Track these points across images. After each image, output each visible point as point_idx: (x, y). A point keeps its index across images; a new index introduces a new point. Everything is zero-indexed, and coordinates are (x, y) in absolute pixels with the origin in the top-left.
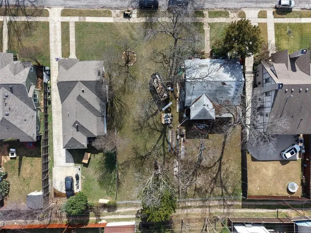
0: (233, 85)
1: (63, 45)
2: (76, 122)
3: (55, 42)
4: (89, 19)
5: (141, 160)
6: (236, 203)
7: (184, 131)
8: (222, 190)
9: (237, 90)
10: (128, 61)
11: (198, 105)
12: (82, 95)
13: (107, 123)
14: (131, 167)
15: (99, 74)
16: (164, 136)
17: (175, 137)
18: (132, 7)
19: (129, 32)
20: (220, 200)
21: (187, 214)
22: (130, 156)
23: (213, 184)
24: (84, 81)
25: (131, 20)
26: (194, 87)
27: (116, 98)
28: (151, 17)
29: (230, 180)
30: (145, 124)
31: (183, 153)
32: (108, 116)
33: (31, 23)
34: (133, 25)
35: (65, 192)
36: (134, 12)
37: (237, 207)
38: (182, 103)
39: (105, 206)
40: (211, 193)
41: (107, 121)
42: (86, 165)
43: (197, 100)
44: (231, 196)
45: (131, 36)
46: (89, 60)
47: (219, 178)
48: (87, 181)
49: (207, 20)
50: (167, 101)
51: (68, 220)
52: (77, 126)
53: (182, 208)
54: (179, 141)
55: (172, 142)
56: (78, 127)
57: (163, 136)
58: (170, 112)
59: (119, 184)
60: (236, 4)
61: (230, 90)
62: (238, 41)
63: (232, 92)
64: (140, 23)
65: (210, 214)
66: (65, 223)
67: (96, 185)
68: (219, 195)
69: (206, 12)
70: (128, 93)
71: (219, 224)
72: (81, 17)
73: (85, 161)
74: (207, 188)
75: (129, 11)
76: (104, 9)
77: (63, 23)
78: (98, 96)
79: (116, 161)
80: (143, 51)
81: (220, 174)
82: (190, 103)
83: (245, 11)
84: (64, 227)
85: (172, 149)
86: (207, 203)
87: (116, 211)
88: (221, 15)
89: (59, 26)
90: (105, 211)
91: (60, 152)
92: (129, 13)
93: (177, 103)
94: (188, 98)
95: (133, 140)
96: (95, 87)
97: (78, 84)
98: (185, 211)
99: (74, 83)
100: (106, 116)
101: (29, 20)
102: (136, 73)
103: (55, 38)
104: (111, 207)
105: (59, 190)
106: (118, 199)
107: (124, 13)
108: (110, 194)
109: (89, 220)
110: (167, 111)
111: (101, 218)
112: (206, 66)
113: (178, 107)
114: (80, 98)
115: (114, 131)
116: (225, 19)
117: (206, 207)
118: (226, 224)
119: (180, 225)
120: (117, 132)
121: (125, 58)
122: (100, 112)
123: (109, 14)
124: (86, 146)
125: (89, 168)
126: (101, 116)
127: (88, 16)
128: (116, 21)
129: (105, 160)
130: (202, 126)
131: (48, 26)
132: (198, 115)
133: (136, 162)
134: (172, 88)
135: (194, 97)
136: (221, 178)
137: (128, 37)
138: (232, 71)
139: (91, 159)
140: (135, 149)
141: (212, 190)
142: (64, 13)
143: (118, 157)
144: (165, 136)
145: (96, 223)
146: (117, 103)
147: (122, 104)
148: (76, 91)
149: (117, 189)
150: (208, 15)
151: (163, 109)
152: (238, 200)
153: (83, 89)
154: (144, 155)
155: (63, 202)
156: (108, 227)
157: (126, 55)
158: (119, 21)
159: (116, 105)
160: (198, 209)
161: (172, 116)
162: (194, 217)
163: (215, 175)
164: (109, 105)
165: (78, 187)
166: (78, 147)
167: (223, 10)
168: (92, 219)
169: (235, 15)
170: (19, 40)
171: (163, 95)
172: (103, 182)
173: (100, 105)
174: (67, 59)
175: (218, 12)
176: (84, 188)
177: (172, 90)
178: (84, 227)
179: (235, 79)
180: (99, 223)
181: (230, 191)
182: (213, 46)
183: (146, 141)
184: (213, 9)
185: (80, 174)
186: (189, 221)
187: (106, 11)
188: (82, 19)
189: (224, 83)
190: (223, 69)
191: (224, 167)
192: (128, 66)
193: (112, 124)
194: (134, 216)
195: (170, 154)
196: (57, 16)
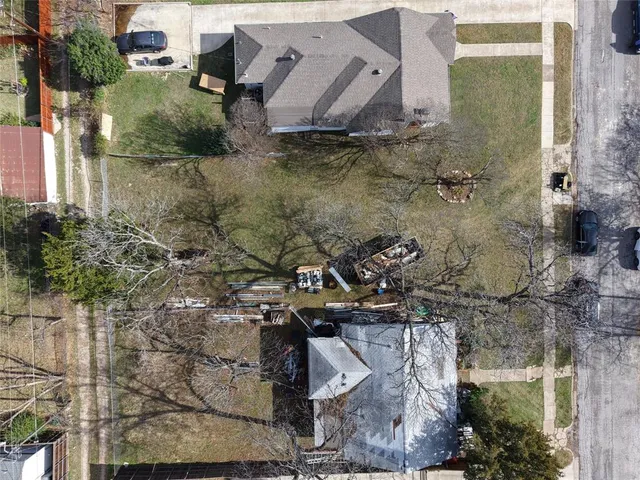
0: (395, 446)
1: (487, 26)
2: (300, 56)
4: (548, 89)
5: (209, 218)
6: (103, 450)
7: (280, 321)
8: (134, 416)
9: (382, 453)
10: (447, 183)
11: (343, 358)
12: (367, 71)
13: (299, 133)
14: (192, 192)
15: (420, 112)
16: (266, 272)
17: (265, 299)
18: (579, 193)
19: (517, 187)
20: (110, 411)
21: (75, 330)
22: (217, 189)
23: (149, 392)
24: (400, 75)
25: (546, 192)
26: (389, 346)
27: (357, 155)
28: (556, 238)
29: (159, 434)
30: (295, 227)
31: (226, 318)
32: (314, 136)
34: (535, 194)
35: (129, 31)
36: (566, 196)
37: (94, 453)
38: (348, 317)
39: (94, 128)
40: (127, 388)
41: (303, 132)
42: (195, 83)
43: (356, 353)
44: (121, 439)
45: (510, 191)
46: (452, 89)
47: (166, 408)
48: (158, 87)
49: (549, 374)
50: (352, 278)
51: (59, 39)
52: (290, 59)
53: (90, 319)
54: (255, 310)
55: (252, 292)
56: (286, 62)
57: (266, 269)
58: (326, 285)
59: (150, 163)
60: (588, 444)
61: (382, 437)
62: (507, 459)
63: (375, 441)
64: (541, 213)
65: (75, 387)
66: (52, 33)
67: (145, 108)
68: (122, 408)
69: (567, 371)
70: (370, 184)
71: (53, 407)
72: (552, 71)
73: (205, 80)
74: (139, 378)
75: (569, 184)
76: (572, 126)
77: (538, 26)
78: (363, 110)
79: (206, 155)
80: (472, 220)
81: (175, 411)
82: (349, 338)
83: (570, 467)
84: (41, 29)
85: (235, 292)
86: (102, 378)
87: (82, 157)
88: (561, 407)
89: (531, 17)
90: (82, 131)
91: (226, 19)
92: (565, 186)
93: (349, 304)
94: (361, 332)
95: (258, 197)
96: (387, 103)
97: (393, 60)
98: (82, 326)
99: (396, 51)
100: (315, 132)
102: (421, 203)
103: (503, 8)
104: (91, 144)
105: (133, 18)
106: (114, 161)
107: (564, 175)
108: (126, 140)
109: (60, 89)
110: (328, 280)
111: (66, 120)
112: (441, 376)
113: (338, 305)
114: (358, 64)
115: (279, 151)
116: (553, 417)
117: (94, 377)
118: (51, 427)
119: (48, 312)
120: (276, 158)
121: (455, 177)
122: (326, 115)
123: (561, 137)
124: (241, 81)
125: (188, 91)
126: (316, 116)
127: (556, 87)
128: (545, 155)
129: (209, 130)
130: (291, 365)
132: (319, 359)
133: (203, 204)
134: (386, 291)
135: (363, 348)
136: (165, 412)
137: (506, 183)
138: (429, 442)
139: (210, 96)
140: (235, 201)
141: (137, 392)
142: (561, 30)
143: (216, 160)
144: (268, 275)
145: (53, 108)
146: (346, 158)
147: (344, 170)
148: (375, 55)
149: (138, 159)
150: (562, 376)
151: (332, 270)
152: (109, 456)
153: (380, 71)
154: (220, 224)
155: (106, 27)
156: (41, 137)
157: (464, 179)
158: (544, 161)
159: (341, 155)
160: (88, 356)
161: (315, 292)
162: (69, 347)
163: (171, 397)
164: (342, 139)
165: (140, 63)
166: (239, 62)
167: (574, 413)
168: (64, 98)
169: (563, 443)
171: (368, 270)
172: (154, 125)
173: (343, 115)
174: (454, 34)
175: (569, 402)
176: (139, 79)
177: (380, 291)
178: (42, 78)
179: (409, 449)
180: (54, 115)
181: (133, 435)
182: (487, 390)
183: (254, 229)
184: (575, 389)
185: (173, 67)
186: (58, 335)
187: (568, 131)
188: (548, 73)
189: (398, 422)
190: (434, 419)
191: (191, 419)
192: (437, 183)
193: (297, 145)
194: (70, 201)
195: (224, 286)
196: (556, 12)
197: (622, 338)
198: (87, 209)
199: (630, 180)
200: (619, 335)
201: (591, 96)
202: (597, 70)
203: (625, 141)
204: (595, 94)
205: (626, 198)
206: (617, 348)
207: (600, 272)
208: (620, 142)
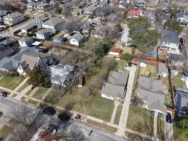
1: (120, 113)
3: (125, 115)
6: (74, 50)
18: (73, 120)
19: (82, 107)
25: (78, 113)
28: (66, 112)
33: (137, 131)
34: (78, 110)
35: (132, 64)
36: (74, 117)
49: (40, 101)
57: (88, 69)
64: (73, 110)
67: (119, 64)
68: (78, 53)
69: (38, 105)
72: (105, 124)
74: (81, 55)
80: (80, 97)
81: (74, 56)
83: (20, 100)
86: (83, 52)
88: (32, 101)
89: (120, 123)
101: (138, 133)
103: (124, 117)
105: (134, 65)
108: (116, 61)
116: (32, 99)
123: (89, 121)
127: (101, 123)
131: (127, 125)
137: (84, 105)
138: (49, 72)
140: (100, 69)
154: (98, 66)
158: (85, 115)
165: (127, 64)
167: (29, 103)
169: (25, 100)
170: (146, 123)
172: (116, 64)
175: (32, 103)
184: (33, 105)
185: (125, 67)
187: (89, 123)
188: (105, 122)
191: (72, 57)
192: (90, 94)
194: (109, 55)
196: (120, 130)
197: (35, 118)
198: (107, 56)
199: (69, 134)
200: (36, 118)
201: (95, 132)
202: (102, 136)
203: (80, 136)
204: (96, 133)
205: (65, 131)
206: (34, 117)
207: (53, 119)
208: (80, 135)
